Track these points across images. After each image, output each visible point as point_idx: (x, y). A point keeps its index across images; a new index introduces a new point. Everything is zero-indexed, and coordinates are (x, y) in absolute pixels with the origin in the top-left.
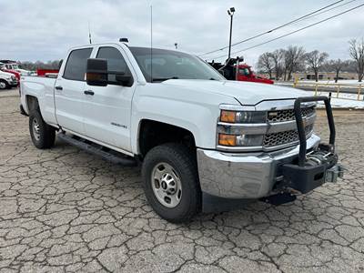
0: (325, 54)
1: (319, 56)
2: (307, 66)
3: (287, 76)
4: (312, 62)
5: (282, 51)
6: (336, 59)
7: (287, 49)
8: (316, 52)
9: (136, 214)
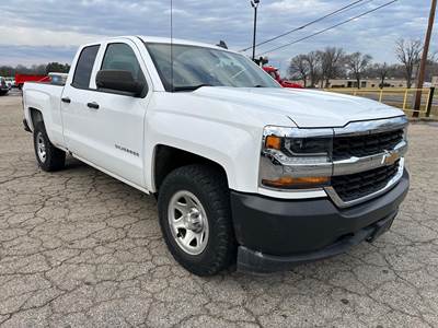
0: (369, 57)
1: (361, 58)
2: (348, 71)
3: (325, 83)
4: (353, 66)
5: (319, 53)
6: (381, 63)
7: (324, 51)
8: (358, 54)
9: (82, 259)
